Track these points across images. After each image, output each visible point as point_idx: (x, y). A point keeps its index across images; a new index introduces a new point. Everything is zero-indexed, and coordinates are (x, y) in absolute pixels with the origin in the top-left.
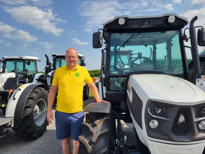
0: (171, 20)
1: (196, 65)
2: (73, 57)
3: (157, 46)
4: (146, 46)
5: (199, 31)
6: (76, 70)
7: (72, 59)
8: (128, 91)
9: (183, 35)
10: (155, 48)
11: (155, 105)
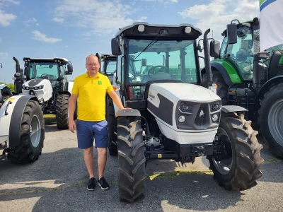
0: (188, 31)
1: (208, 74)
2: (95, 64)
3: (170, 53)
4: (159, 53)
5: (211, 43)
6: (98, 77)
7: (94, 66)
8: (149, 99)
9: (197, 45)
10: (168, 56)
11: (183, 104)
